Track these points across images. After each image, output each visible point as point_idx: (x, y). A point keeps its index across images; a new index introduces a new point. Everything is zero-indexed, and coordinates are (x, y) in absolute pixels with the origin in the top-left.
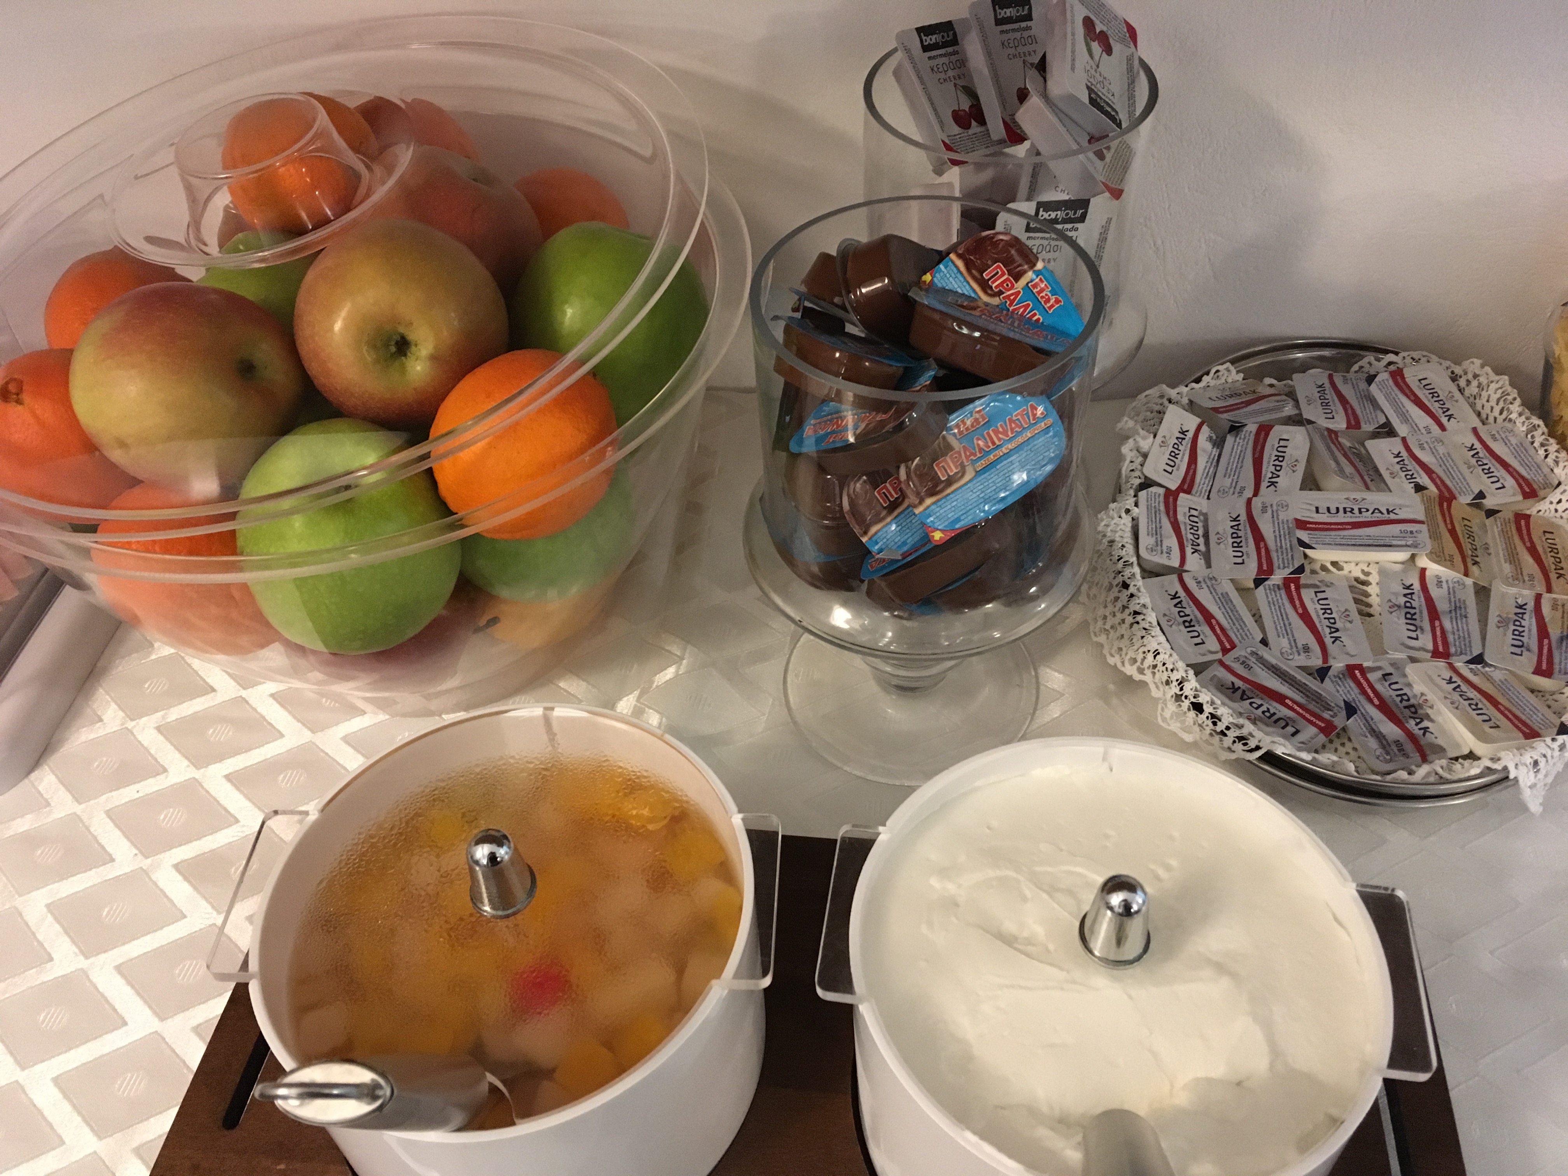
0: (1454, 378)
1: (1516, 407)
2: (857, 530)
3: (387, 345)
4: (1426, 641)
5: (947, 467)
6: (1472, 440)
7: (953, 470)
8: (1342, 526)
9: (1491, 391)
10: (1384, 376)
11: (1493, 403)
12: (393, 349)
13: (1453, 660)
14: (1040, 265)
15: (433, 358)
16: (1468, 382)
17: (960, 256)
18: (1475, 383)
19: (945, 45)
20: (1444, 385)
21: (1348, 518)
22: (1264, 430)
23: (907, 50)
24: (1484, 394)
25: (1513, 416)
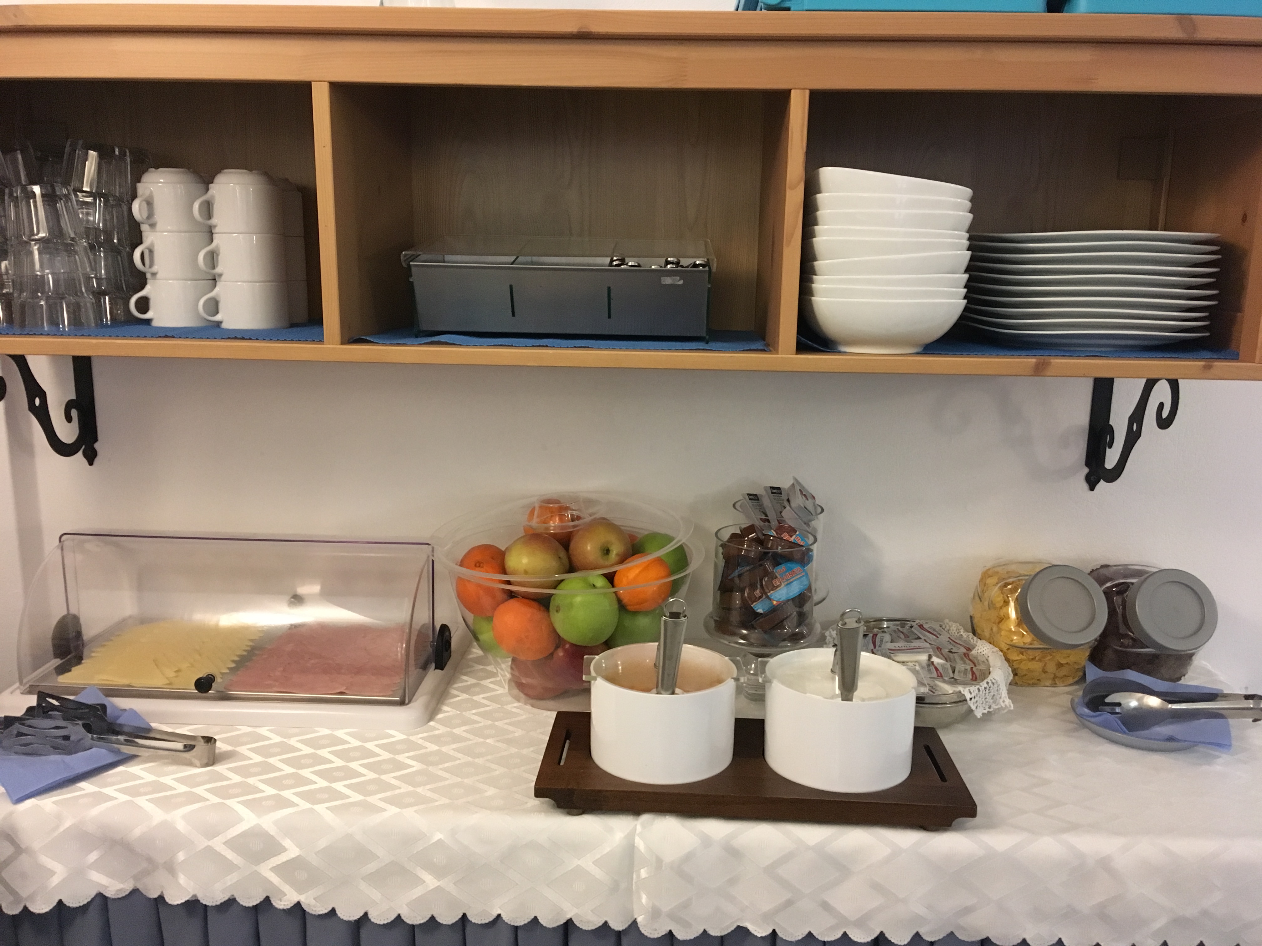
0: (941, 626)
1: (962, 631)
2: (750, 603)
3: (604, 551)
4: (935, 674)
5: (776, 582)
6: (949, 639)
7: (778, 584)
8: (904, 650)
9: (953, 627)
10: (916, 626)
11: (955, 631)
12: (605, 552)
13: (944, 678)
14: (798, 533)
15: (617, 555)
16: (946, 627)
17: (775, 531)
18: (947, 626)
19: (755, 500)
20: (937, 628)
21: (906, 648)
22: (875, 635)
23: (745, 499)
24: (951, 629)
25: (962, 633)
